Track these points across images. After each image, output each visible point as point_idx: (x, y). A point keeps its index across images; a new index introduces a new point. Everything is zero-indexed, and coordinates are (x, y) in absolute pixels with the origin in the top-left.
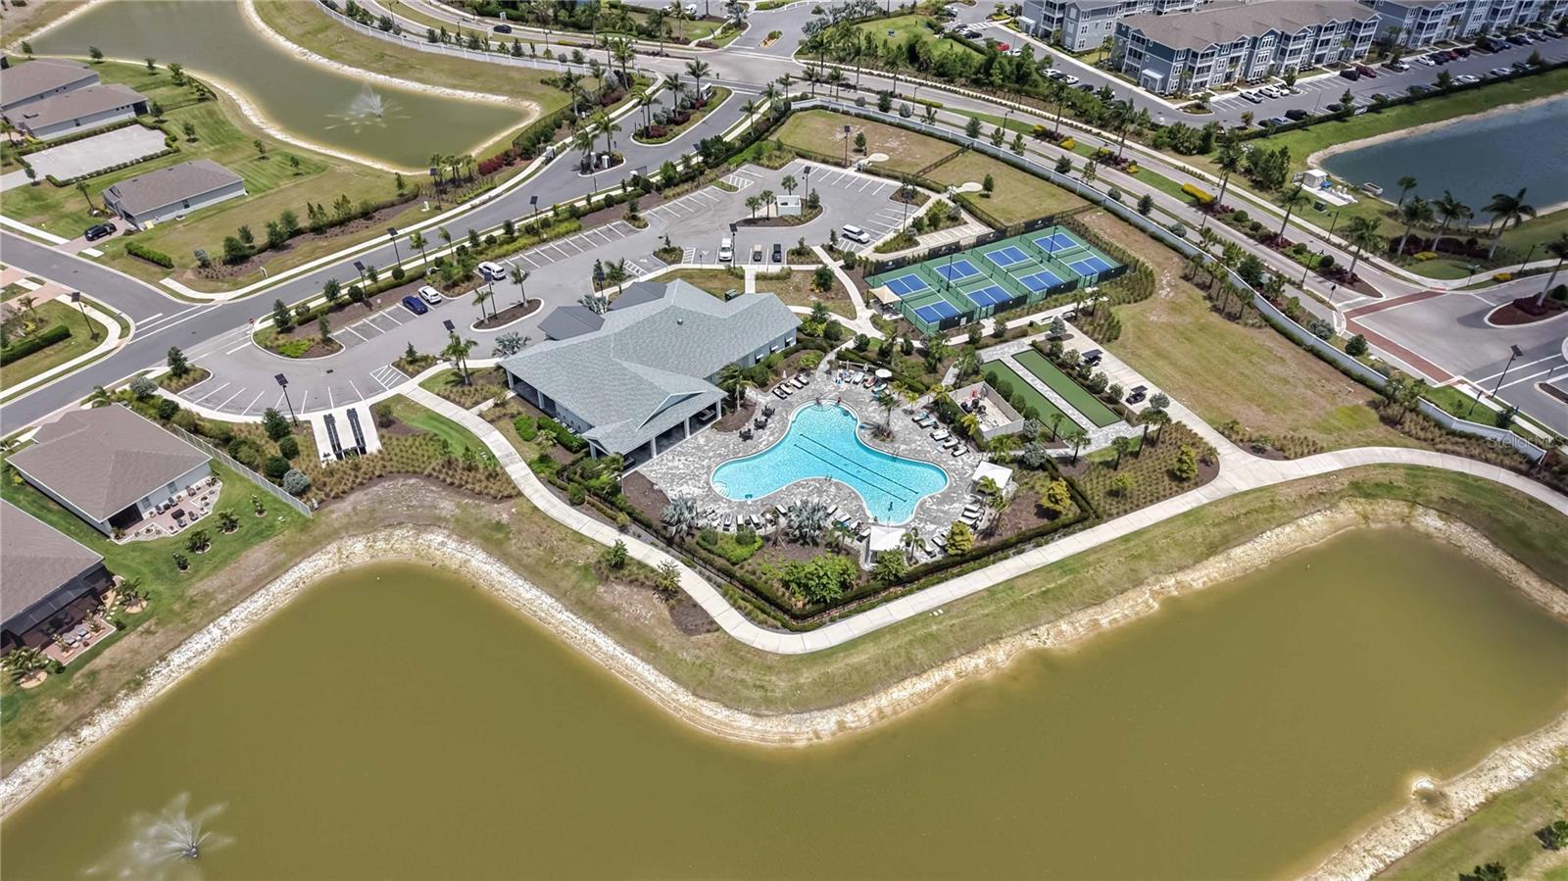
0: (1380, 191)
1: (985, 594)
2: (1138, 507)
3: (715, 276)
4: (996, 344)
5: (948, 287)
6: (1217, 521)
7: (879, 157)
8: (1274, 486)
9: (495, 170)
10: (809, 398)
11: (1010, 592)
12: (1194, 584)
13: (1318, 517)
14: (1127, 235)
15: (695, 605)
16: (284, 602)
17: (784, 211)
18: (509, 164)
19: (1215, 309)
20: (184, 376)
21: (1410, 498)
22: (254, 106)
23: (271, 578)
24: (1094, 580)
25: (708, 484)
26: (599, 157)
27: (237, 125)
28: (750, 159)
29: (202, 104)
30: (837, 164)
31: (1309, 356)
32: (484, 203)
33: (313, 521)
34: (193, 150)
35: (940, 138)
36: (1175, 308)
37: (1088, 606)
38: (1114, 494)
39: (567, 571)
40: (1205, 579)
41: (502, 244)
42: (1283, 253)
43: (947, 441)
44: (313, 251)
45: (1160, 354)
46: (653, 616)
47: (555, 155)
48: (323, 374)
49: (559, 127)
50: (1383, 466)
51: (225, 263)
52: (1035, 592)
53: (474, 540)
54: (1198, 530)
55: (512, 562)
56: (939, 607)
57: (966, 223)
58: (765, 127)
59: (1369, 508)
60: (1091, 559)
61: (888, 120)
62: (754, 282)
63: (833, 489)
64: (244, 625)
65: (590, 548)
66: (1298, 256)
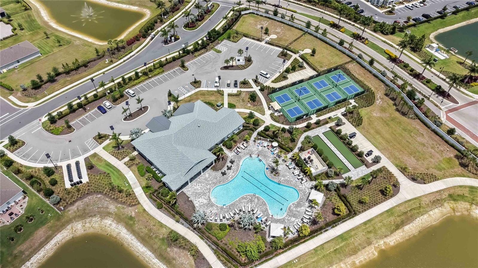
0: (456, 51)
1: (313, 251)
2: (370, 208)
3: (213, 94)
4: (317, 127)
5: (299, 100)
6: (399, 214)
7: (274, 36)
8: (420, 197)
9: (133, 43)
10: (248, 154)
11: (322, 250)
12: (390, 243)
13: (436, 210)
14: (364, 74)
15: (204, 259)
16: (51, 253)
17: (238, 63)
18: (138, 40)
19: (397, 110)
20: (15, 145)
21: (470, 201)
22: (45, 11)
23: (45, 243)
24: (353, 243)
25: (209, 197)
26: (171, 38)
27: (39, 22)
28: (226, 38)
29: (26, 12)
30: (258, 40)
31: (433, 133)
32: (128, 59)
33: (62, 215)
34: (22, 34)
35: (296, 28)
36: (383, 110)
37: (351, 255)
38: (361, 202)
39: (156, 240)
40: (395, 241)
41: (134, 80)
42: (422, 82)
43: (299, 176)
44: (65, 83)
45: (378, 132)
46: (188, 263)
47: (155, 35)
48: (68, 142)
49: (156, 23)
50: (461, 186)
51: (32, 89)
52: (332, 250)
53: (122, 223)
54: (392, 218)
55: (136, 235)
56: (296, 258)
57: (305, 68)
58: (231, 23)
59: (455, 205)
60: (353, 233)
61: (277, 19)
62: (227, 96)
63: (256, 200)
64: (36, 265)
65: (165, 229)
66: (428, 84)
